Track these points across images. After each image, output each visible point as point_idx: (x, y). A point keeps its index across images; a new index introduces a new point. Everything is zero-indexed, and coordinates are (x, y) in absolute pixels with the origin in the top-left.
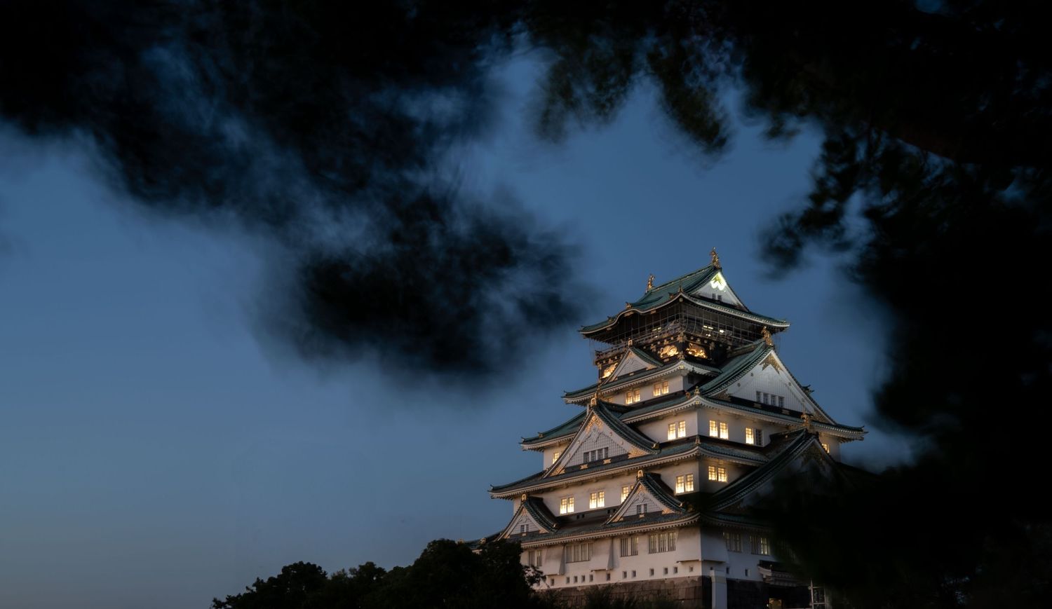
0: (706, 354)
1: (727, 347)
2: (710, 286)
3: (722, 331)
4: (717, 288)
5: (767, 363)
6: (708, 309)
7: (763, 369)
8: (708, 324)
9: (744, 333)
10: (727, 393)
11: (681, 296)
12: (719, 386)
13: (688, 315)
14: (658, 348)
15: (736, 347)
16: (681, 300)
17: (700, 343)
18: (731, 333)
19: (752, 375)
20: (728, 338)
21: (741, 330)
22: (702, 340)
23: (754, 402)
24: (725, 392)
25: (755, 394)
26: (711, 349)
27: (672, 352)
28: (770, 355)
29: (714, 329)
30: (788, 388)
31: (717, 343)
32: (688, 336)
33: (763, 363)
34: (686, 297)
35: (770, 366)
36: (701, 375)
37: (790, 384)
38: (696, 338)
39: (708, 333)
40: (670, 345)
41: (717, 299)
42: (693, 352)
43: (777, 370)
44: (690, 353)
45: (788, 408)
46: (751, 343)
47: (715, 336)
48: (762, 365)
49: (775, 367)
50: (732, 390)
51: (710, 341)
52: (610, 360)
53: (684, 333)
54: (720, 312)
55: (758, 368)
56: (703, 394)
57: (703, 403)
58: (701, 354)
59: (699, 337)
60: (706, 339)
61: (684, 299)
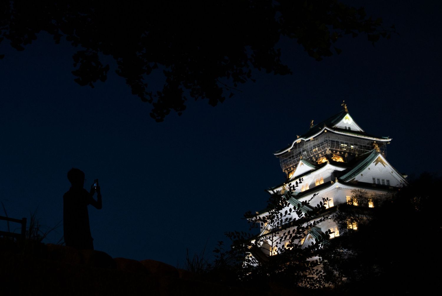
0: (343, 160)
1: (356, 155)
2: (343, 122)
3: (352, 146)
4: (347, 123)
5: (377, 162)
6: (342, 135)
7: (376, 165)
8: (343, 143)
9: (365, 147)
10: (355, 180)
11: (325, 129)
12: (350, 177)
13: (331, 139)
14: (317, 159)
15: (360, 154)
16: (326, 131)
17: (339, 154)
18: (357, 147)
19: (369, 169)
20: (356, 150)
21: (362, 145)
22: (340, 152)
23: (372, 184)
24: (354, 179)
25: (372, 179)
26: (346, 156)
27: (324, 160)
28: (379, 157)
29: (348, 146)
30: (392, 175)
31: (349, 153)
32: (332, 151)
33: (375, 162)
34: (328, 129)
35: (379, 163)
36: (341, 171)
37: (392, 172)
38: (336, 151)
39: (343, 148)
40: (323, 156)
41: (348, 129)
42: (336, 159)
43: (384, 165)
44: (334, 160)
45: (392, 186)
46: (368, 151)
47: (348, 149)
48: (375, 163)
49: (382, 164)
50: (358, 178)
51: (345, 152)
52: (292, 168)
53: (329, 149)
54: (349, 136)
55: (372, 165)
56: (341, 182)
57: (341, 187)
58: (340, 160)
59: (338, 151)
60: (342, 151)
61: (327, 130)
